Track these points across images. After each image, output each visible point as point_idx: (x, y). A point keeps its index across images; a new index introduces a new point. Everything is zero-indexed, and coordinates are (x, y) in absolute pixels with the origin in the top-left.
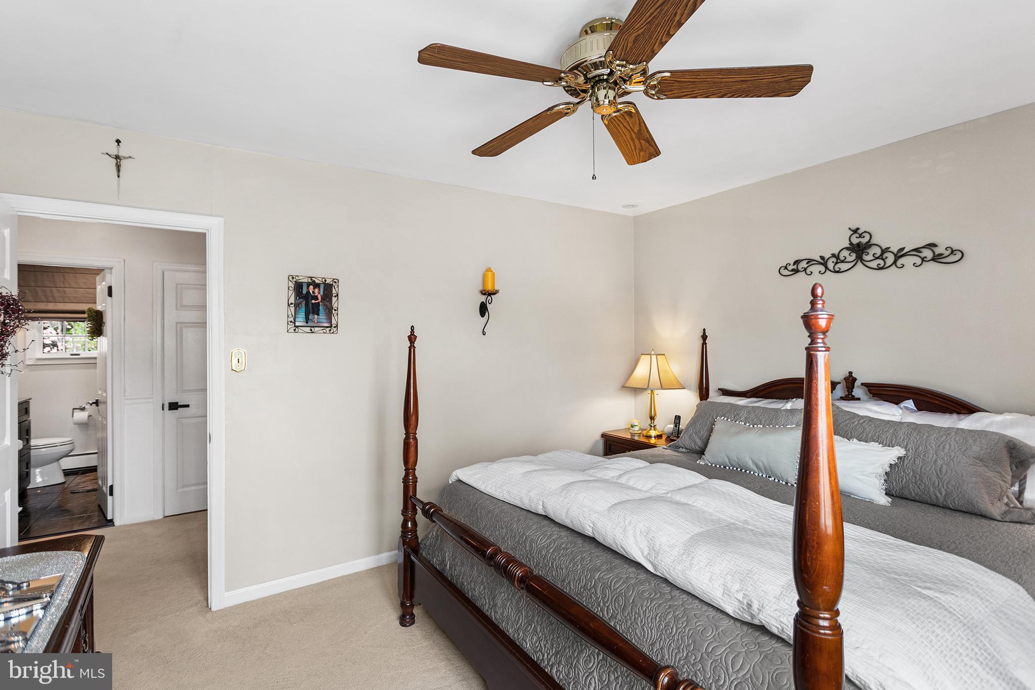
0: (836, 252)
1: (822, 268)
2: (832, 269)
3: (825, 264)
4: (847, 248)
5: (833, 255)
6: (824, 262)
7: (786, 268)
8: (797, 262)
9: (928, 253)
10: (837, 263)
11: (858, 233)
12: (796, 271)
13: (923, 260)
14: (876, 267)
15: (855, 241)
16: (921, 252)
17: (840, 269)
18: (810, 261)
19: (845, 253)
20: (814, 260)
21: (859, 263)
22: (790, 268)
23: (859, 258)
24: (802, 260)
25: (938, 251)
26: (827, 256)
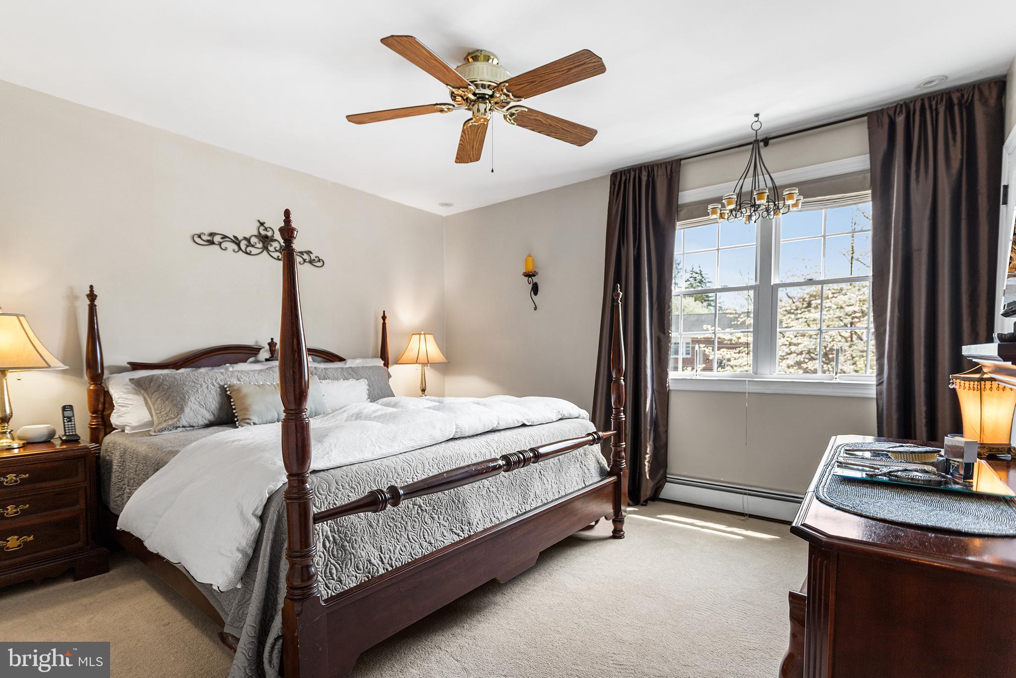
0: (248, 236)
1: (236, 248)
2: (244, 250)
3: (238, 245)
4: (255, 236)
5: (245, 238)
6: (236, 241)
7: (200, 236)
8: (212, 235)
9: (306, 256)
10: (247, 246)
11: (264, 226)
12: (211, 243)
13: (305, 261)
14: (276, 257)
15: (263, 233)
16: (303, 255)
17: (251, 252)
18: (224, 237)
19: (254, 240)
20: (229, 238)
21: (265, 252)
22: (205, 238)
23: (265, 248)
24: (218, 234)
25: (313, 257)
26: (240, 238)
